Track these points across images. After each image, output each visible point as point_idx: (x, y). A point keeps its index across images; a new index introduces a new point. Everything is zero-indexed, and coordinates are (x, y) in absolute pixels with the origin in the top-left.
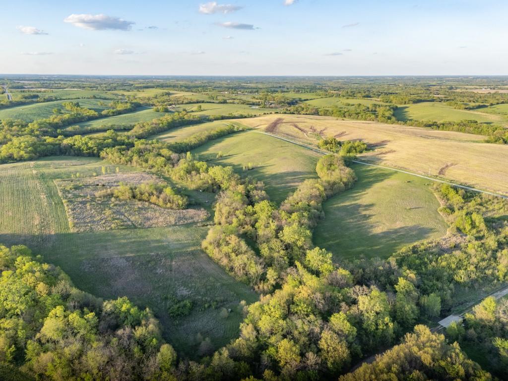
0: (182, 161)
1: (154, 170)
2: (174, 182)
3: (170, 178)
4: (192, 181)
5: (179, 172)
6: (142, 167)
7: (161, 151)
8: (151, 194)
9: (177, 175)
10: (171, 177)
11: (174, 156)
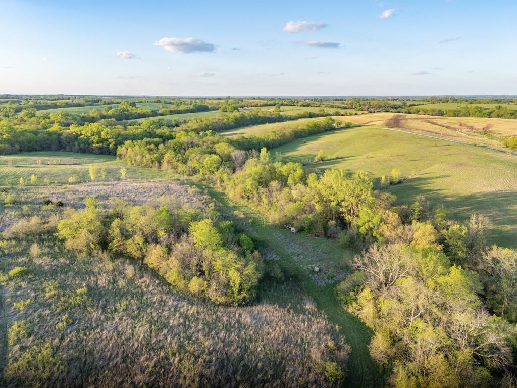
0: (251, 161)
1: (196, 178)
2: (231, 204)
3: (224, 194)
4: (270, 203)
5: (243, 182)
6: (177, 172)
7: (216, 146)
8: (151, 239)
9: (239, 188)
10: (226, 192)
11: (236, 153)
